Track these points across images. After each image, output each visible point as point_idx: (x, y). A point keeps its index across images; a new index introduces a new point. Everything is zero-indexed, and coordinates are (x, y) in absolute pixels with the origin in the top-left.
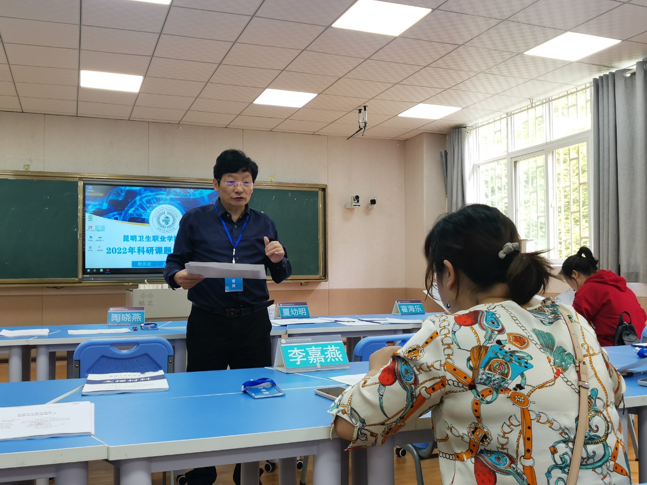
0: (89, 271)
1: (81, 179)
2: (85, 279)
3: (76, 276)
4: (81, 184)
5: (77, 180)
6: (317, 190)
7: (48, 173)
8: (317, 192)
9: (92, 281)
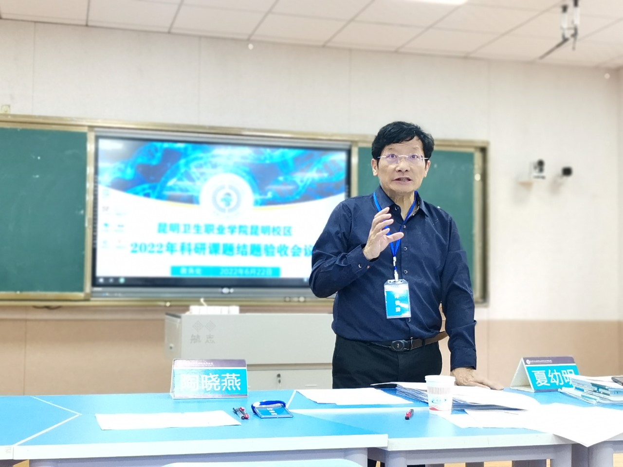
0: (101, 281)
1: (91, 128)
2: (94, 295)
3: (81, 289)
4: (91, 136)
5: (85, 130)
6: (472, 150)
7: (40, 117)
8: (471, 155)
9: (105, 298)
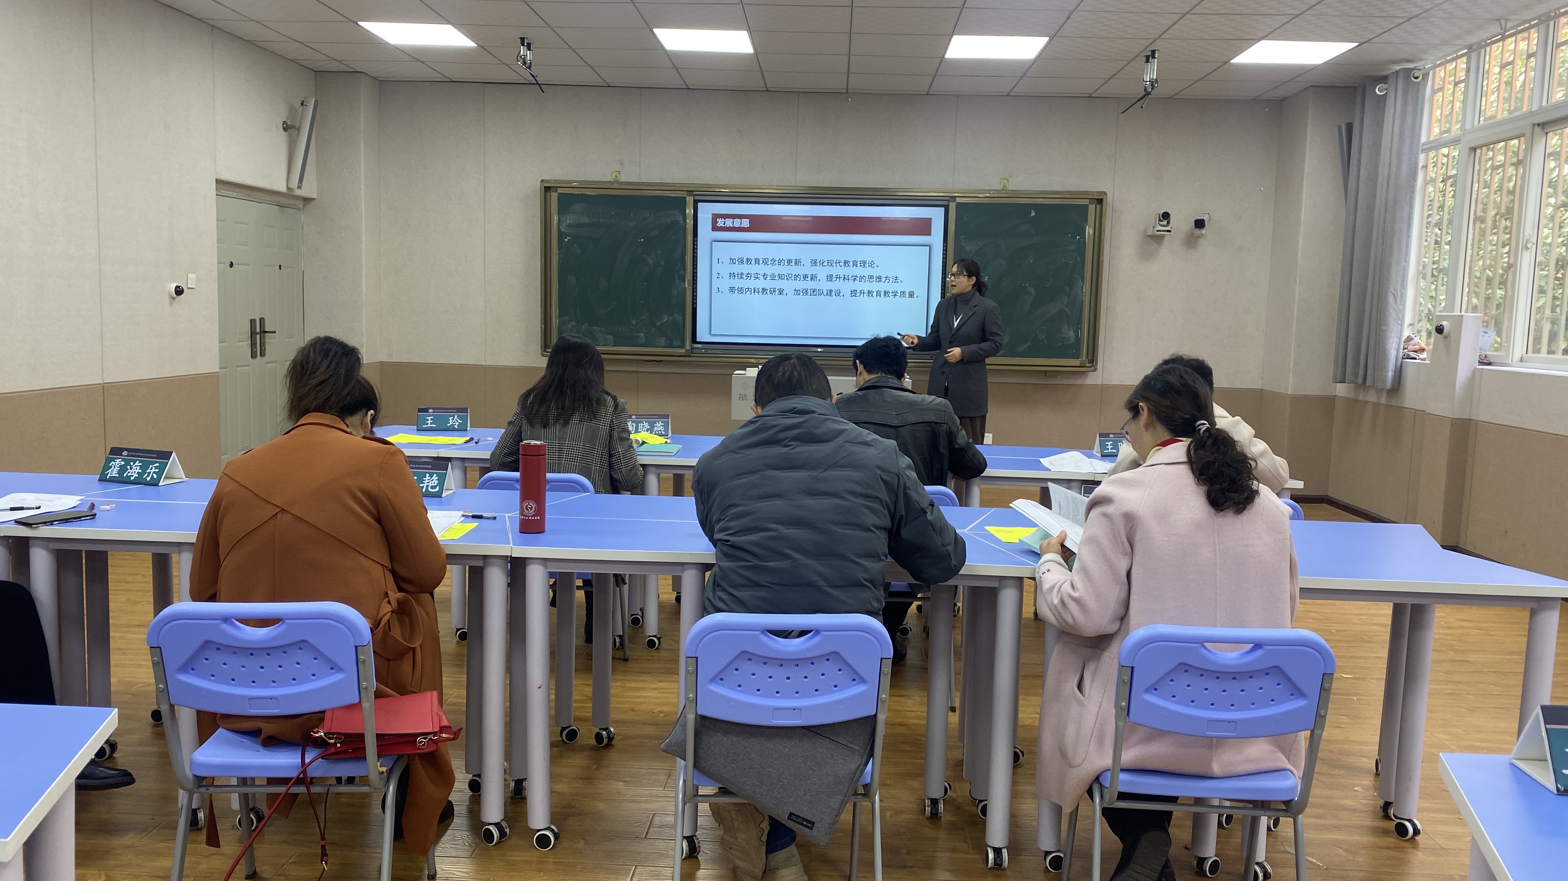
1: (690, 193)
2: (695, 351)
3: (682, 348)
4: (690, 200)
5: (685, 194)
6: (1086, 202)
8: (1086, 207)
